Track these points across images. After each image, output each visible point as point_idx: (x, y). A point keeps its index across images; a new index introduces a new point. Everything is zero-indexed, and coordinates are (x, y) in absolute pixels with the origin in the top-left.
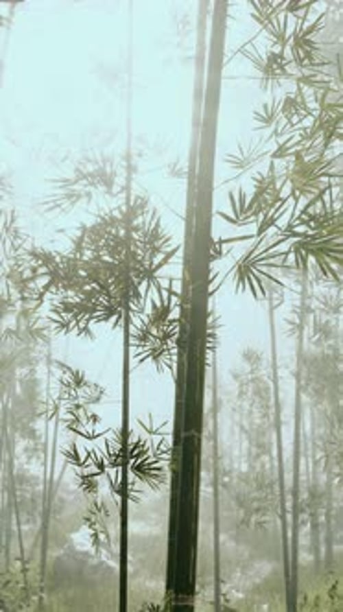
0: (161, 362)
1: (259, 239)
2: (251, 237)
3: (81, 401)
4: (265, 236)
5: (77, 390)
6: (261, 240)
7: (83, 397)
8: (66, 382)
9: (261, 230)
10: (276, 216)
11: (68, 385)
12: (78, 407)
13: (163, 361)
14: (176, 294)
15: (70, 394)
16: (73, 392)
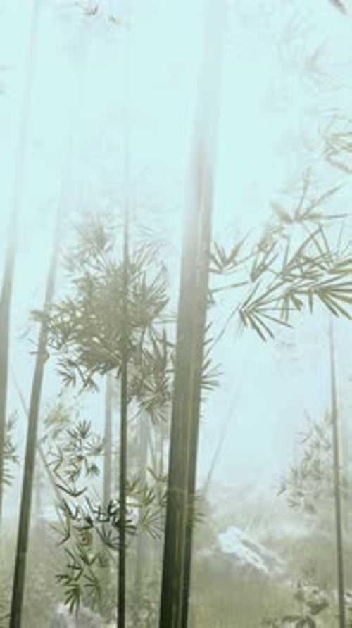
0: (156, 414)
1: (254, 285)
2: (244, 283)
3: (84, 453)
4: (261, 280)
5: (82, 440)
6: (258, 284)
7: (87, 449)
8: (73, 433)
9: (254, 277)
10: (267, 262)
11: (74, 436)
12: (80, 458)
13: (158, 414)
14: (171, 345)
15: (75, 446)
16: (78, 444)
